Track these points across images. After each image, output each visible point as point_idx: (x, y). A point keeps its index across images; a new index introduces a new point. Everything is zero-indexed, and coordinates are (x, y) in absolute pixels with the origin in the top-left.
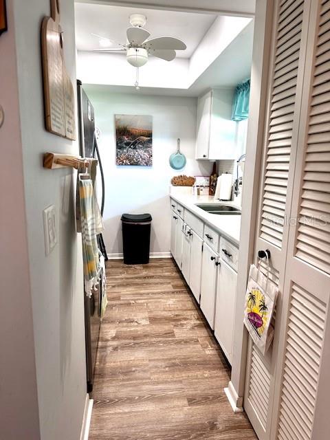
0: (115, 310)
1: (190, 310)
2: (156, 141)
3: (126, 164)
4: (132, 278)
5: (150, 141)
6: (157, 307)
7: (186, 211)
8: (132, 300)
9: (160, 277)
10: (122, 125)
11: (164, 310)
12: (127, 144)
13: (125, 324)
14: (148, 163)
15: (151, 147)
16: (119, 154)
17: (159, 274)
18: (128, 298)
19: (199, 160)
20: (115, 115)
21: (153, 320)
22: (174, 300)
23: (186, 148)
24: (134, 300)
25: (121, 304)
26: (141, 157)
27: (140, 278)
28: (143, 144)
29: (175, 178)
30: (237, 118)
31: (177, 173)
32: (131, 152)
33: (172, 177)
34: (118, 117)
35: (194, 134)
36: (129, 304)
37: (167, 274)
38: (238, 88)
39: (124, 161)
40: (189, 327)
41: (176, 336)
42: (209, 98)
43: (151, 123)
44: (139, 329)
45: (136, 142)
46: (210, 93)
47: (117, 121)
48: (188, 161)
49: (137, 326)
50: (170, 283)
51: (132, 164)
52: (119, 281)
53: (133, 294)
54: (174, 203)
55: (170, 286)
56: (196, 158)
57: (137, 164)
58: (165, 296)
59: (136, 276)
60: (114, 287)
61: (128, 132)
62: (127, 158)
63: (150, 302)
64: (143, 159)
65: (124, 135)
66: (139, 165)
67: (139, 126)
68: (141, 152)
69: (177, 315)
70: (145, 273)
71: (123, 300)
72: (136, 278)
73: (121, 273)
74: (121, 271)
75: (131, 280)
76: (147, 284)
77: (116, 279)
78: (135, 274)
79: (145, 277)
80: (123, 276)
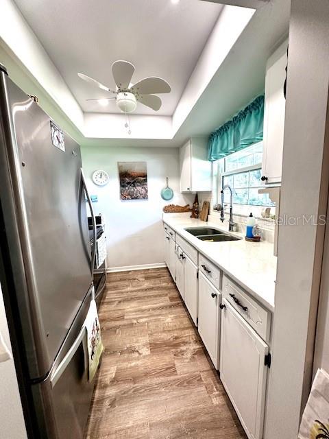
0: (119, 334)
1: (187, 328)
2: (150, 180)
3: (128, 199)
4: (135, 291)
5: (146, 180)
6: (157, 326)
7: (177, 235)
8: (134, 319)
9: (158, 288)
10: (123, 170)
11: (164, 331)
12: (128, 183)
13: (126, 356)
14: (145, 197)
15: (146, 185)
16: (122, 191)
17: (158, 285)
18: (131, 317)
19: (184, 193)
20: (118, 163)
21: (155, 347)
22: (172, 316)
23: (173, 184)
24: (137, 319)
25: (125, 325)
26: (139, 192)
27: (142, 290)
28: (140, 183)
29: (166, 207)
30: (213, 158)
31: (167, 203)
32: (131, 189)
33: (163, 206)
34: (120, 164)
35: (178, 174)
36: (132, 325)
37: (164, 284)
38: (212, 135)
39: (127, 196)
40: (189, 356)
41: (178, 372)
42: (189, 146)
43: (146, 168)
44: (139, 363)
45: (135, 182)
46: (189, 142)
47: (120, 167)
48: (175, 194)
49: (138, 359)
50: (167, 295)
51: (132, 199)
52: (125, 295)
53: (136, 312)
54: (166, 226)
55: (167, 298)
56: (181, 191)
58: (164, 312)
59: (139, 288)
60: (120, 302)
61: (129, 174)
63: (151, 321)
64: (141, 194)
65: (126, 177)
66: (138, 199)
67: (137, 170)
68: (139, 188)
69: (176, 338)
70: (146, 285)
71: (127, 319)
72: (139, 290)
73: (127, 286)
74: (127, 283)
75: (135, 293)
76: (148, 297)
77: (122, 293)
78: (138, 286)
79: (146, 290)
80: (129, 289)
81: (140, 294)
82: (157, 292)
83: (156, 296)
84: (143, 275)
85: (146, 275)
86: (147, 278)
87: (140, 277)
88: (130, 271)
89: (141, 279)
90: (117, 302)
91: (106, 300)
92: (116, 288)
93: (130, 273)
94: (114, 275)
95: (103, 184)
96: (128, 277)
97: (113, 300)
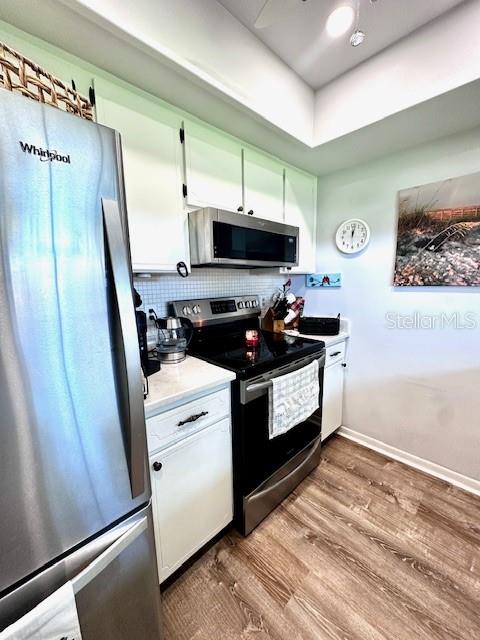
3: (414, 284)
4: (368, 534)
12: (421, 244)
16: (400, 264)
17: (450, 570)
26: (453, 267)
28: (461, 239)
32: (429, 259)
39: (411, 278)
45: (442, 238)
52: (334, 526)
57: (440, 283)
59: (381, 531)
62: (419, 272)
64: (458, 272)
65: (414, 226)
66: (447, 285)
68: (455, 256)
70: (411, 535)
71: (288, 614)
72: (379, 541)
73: (358, 501)
74: (362, 491)
75: (360, 541)
76: (393, 591)
77: (335, 513)
78: (386, 524)
79: (400, 556)
80: (356, 513)
81: (375, 557)
82: (433, 597)
83: (419, 615)
84: (420, 496)
85: (427, 502)
86: (426, 513)
87: (408, 497)
88: (391, 461)
89: (405, 504)
90: (307, 532)
91: (292, 508)
92: (331, 487)
93: (388, 467)
94: (349, 450)
95: (355, 250)
96: (376, 474)
97: (304, 518)
